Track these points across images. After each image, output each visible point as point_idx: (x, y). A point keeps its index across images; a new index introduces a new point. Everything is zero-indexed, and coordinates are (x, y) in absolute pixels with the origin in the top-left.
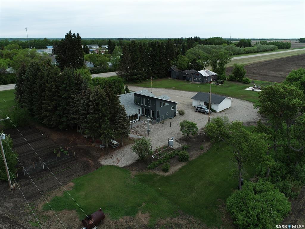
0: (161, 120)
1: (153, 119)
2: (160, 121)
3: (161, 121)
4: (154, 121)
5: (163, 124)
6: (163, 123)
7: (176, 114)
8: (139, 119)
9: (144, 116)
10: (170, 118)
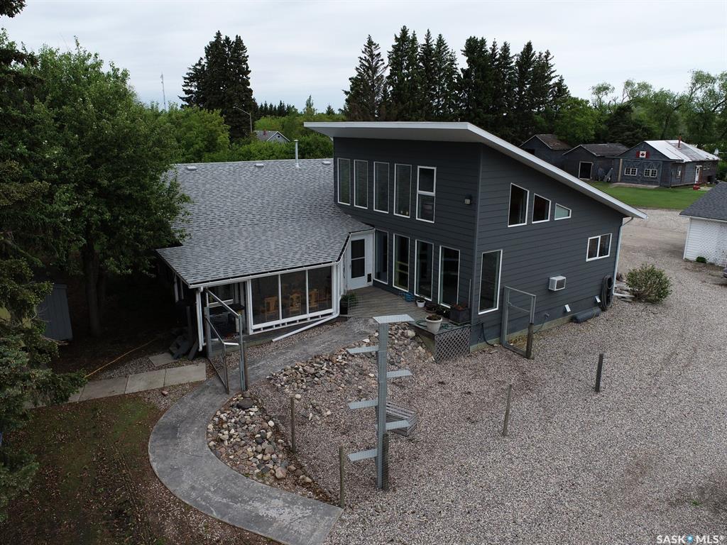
0: (511, 331)
1: (447, 315)
2: (500, 334)
3: (506, 337)
4: (455, 331)
5: (525, 363)
6: (527, 355)
7: (609, 292)
8: (344, 309)
9: (389, 289)
10: (574, 320)
